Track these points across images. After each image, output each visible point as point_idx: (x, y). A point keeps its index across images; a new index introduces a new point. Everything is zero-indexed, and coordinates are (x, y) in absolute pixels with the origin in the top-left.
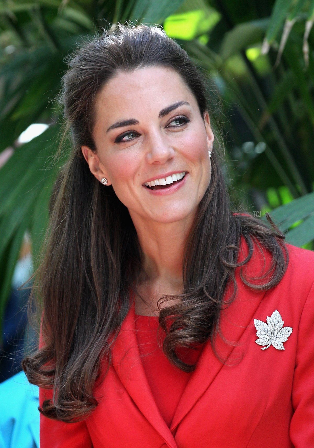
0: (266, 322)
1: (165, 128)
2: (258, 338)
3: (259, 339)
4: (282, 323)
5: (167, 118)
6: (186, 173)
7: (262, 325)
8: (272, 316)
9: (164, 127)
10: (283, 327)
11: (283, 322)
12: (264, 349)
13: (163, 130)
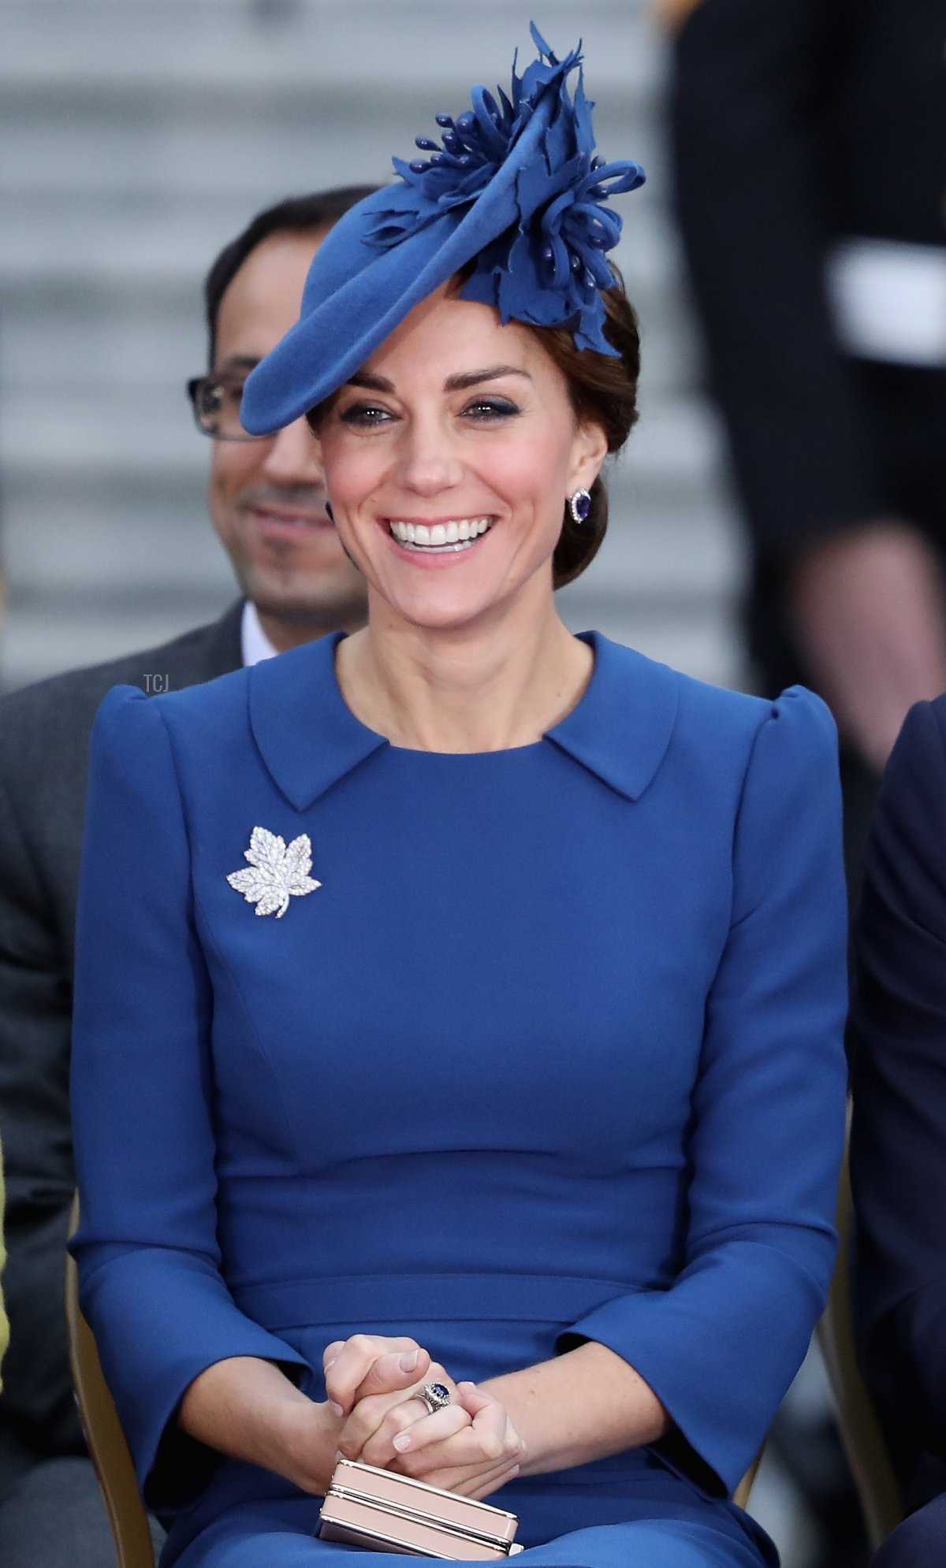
0: (248, 864)
1: (460, 415)
2: (255, 904)
3: (259, 904)
4: (280, 840)
5: (463, 396)
6: (494, 519)
7: (245, 876)
8: (252, 846)
9: (457, 414)
10: (287, 847)
11: (279, 837)
12: (279, 915)
13: (450, 419)
